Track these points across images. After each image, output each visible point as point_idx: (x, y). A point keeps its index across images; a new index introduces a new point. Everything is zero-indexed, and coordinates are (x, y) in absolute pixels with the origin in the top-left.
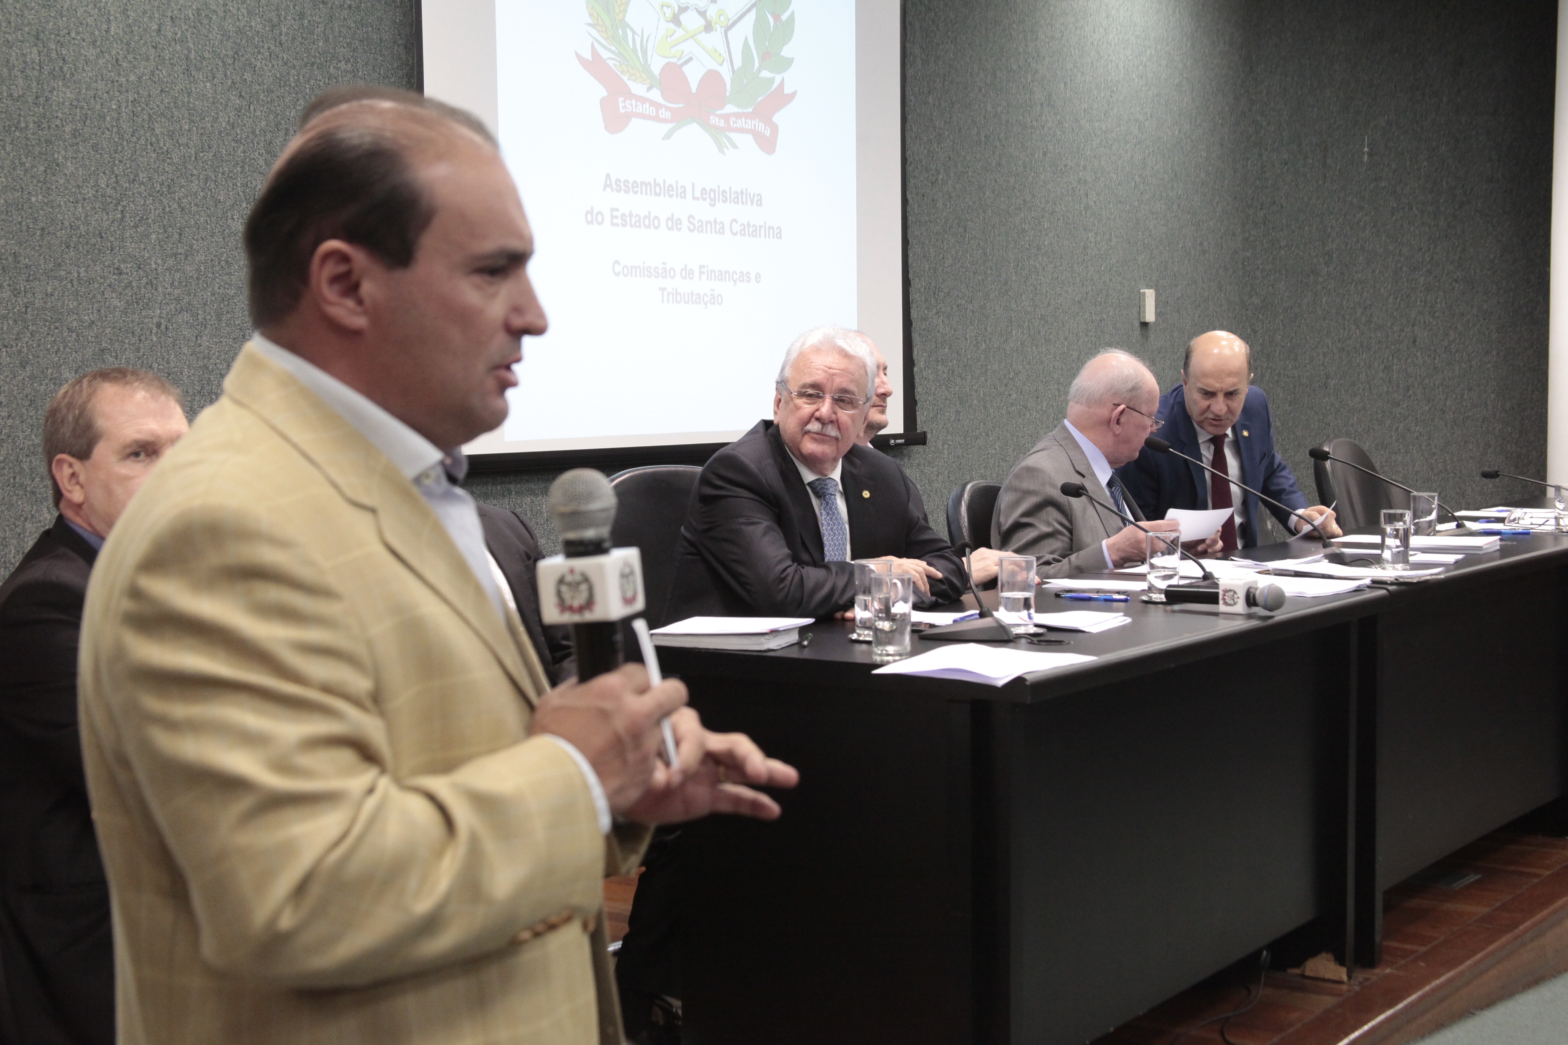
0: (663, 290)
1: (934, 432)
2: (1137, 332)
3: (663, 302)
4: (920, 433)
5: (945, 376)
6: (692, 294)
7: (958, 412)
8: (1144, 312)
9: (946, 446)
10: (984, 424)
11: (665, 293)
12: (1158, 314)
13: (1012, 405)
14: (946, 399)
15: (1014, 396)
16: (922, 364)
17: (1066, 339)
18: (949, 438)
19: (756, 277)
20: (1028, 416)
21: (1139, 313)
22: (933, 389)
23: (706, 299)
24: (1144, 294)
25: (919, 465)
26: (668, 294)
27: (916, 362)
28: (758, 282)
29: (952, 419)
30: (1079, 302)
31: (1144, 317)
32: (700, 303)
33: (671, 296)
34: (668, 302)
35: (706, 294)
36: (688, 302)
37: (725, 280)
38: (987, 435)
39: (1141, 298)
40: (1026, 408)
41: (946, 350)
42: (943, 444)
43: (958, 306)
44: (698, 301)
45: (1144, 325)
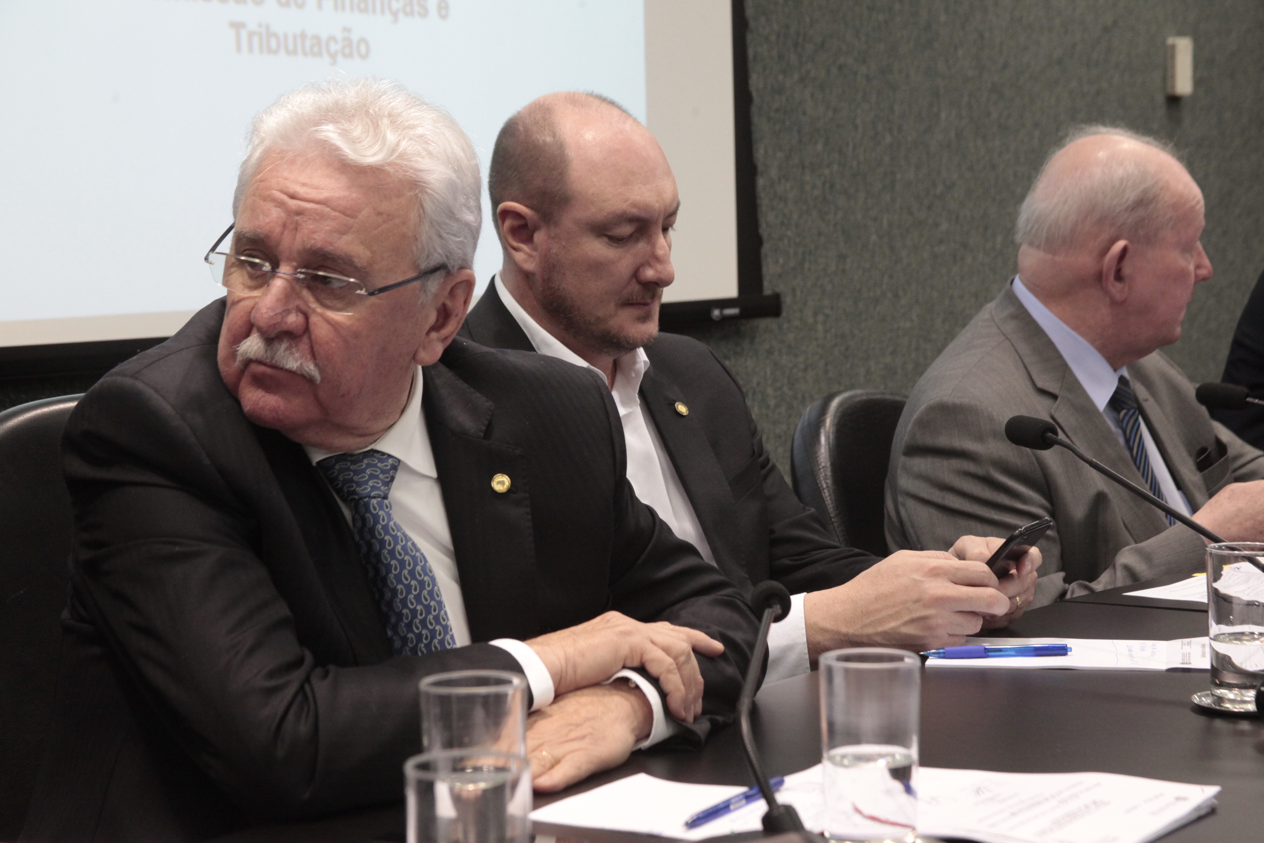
0: (237, 26)
1: (798, 293)
2: (1161, 112)
3: (239, 49)
4: (769, 297)
5: (817, 192)
6: (303, 36)
7: (842, 257)
8: (1173, 77)
9: (820, 318)
10: (891, 277)
11: (244, 34)
12: (1198, 82)
13: (941, 242)
14: (820, 234)
15: (944, 226)
16: (774, 173)
17: (1036, 125)
18: (826, 302)
19: (440, 8)
20: (969, 260)
21: (1165, 79)
22: (795, 216)
23: (333, 47)
24: (1173, 47)
25: (770, 352)
26: (251, 35)
27: (760, 167)
28: (444, 17)
29: (833, 268)
30: (1060, 62)
31: (1173, 86)
32: (320, 54)
33: (256, 40)
34: (251, 49)
35: (332, 38)
36: (295, 52)
37: (374, 11)
38: (896, 296)
39: (1169, 54)
40: (965, 246)
41: (819, 147)
42: (815, 314)
43: (840, 68)
44: (316, 49)
45: (1174, 100)
